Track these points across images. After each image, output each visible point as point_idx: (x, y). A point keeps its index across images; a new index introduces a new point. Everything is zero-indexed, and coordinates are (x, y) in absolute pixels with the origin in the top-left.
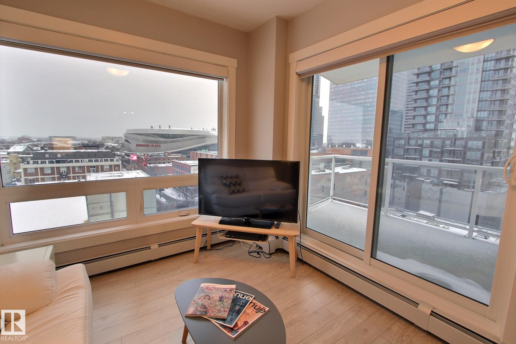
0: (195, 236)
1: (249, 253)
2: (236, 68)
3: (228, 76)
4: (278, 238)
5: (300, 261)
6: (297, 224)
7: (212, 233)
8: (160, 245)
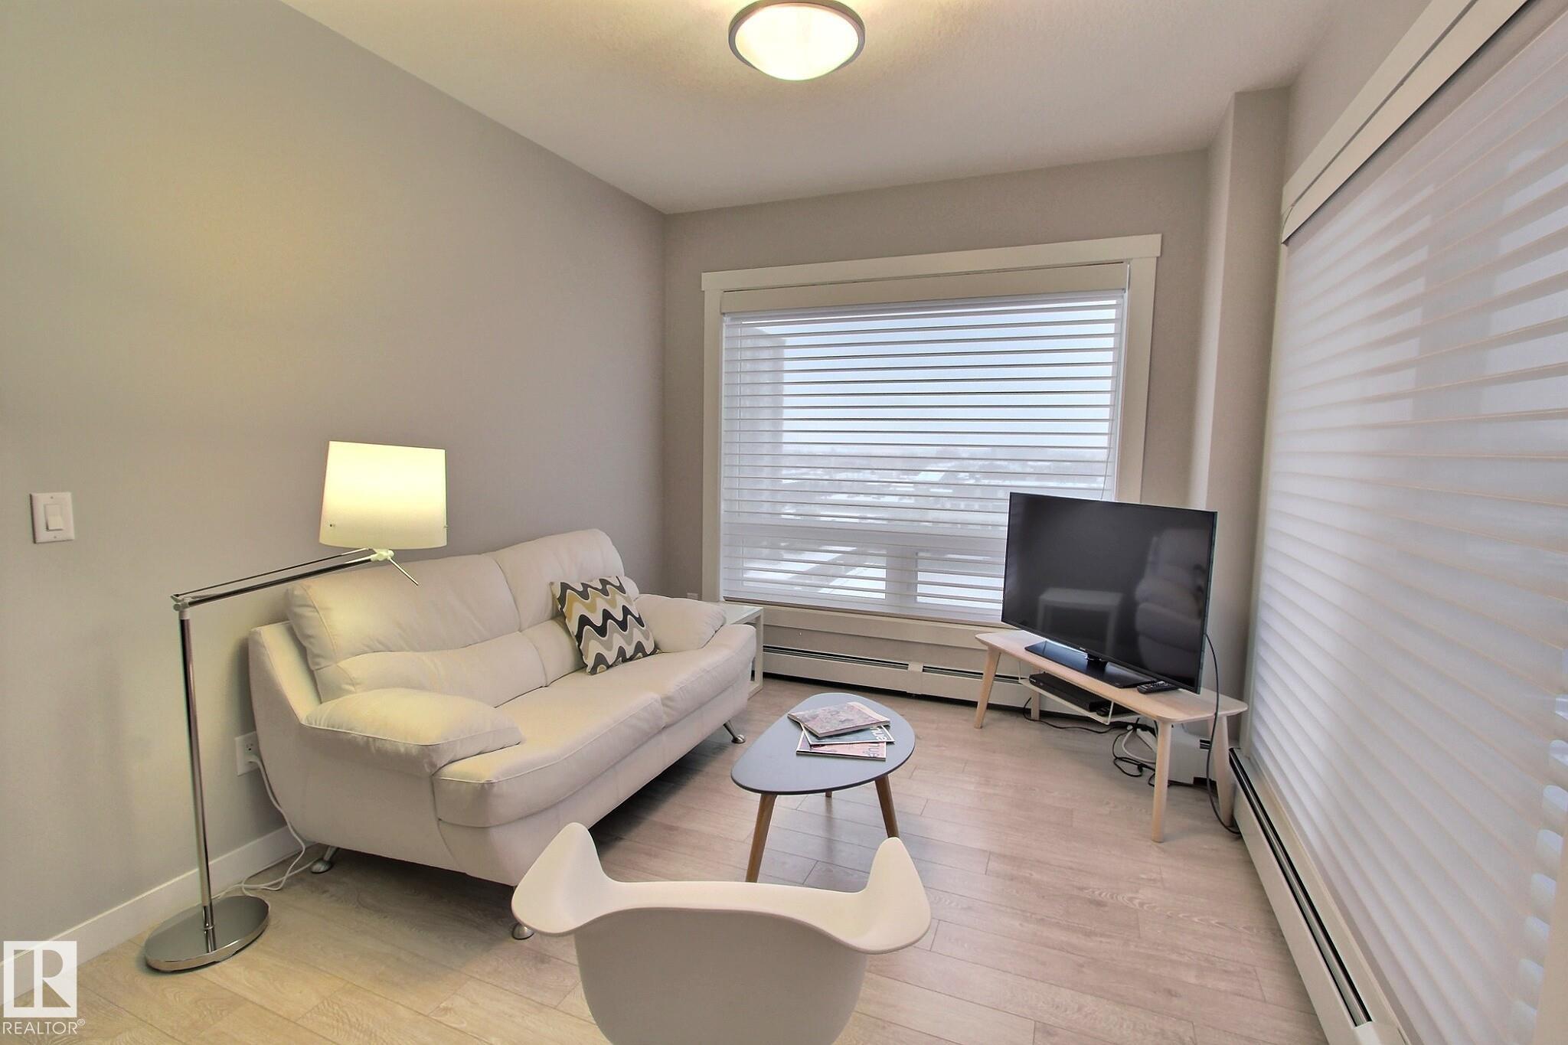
2: (1158, 258)
3: (1129, 285)
8: (926, 669)
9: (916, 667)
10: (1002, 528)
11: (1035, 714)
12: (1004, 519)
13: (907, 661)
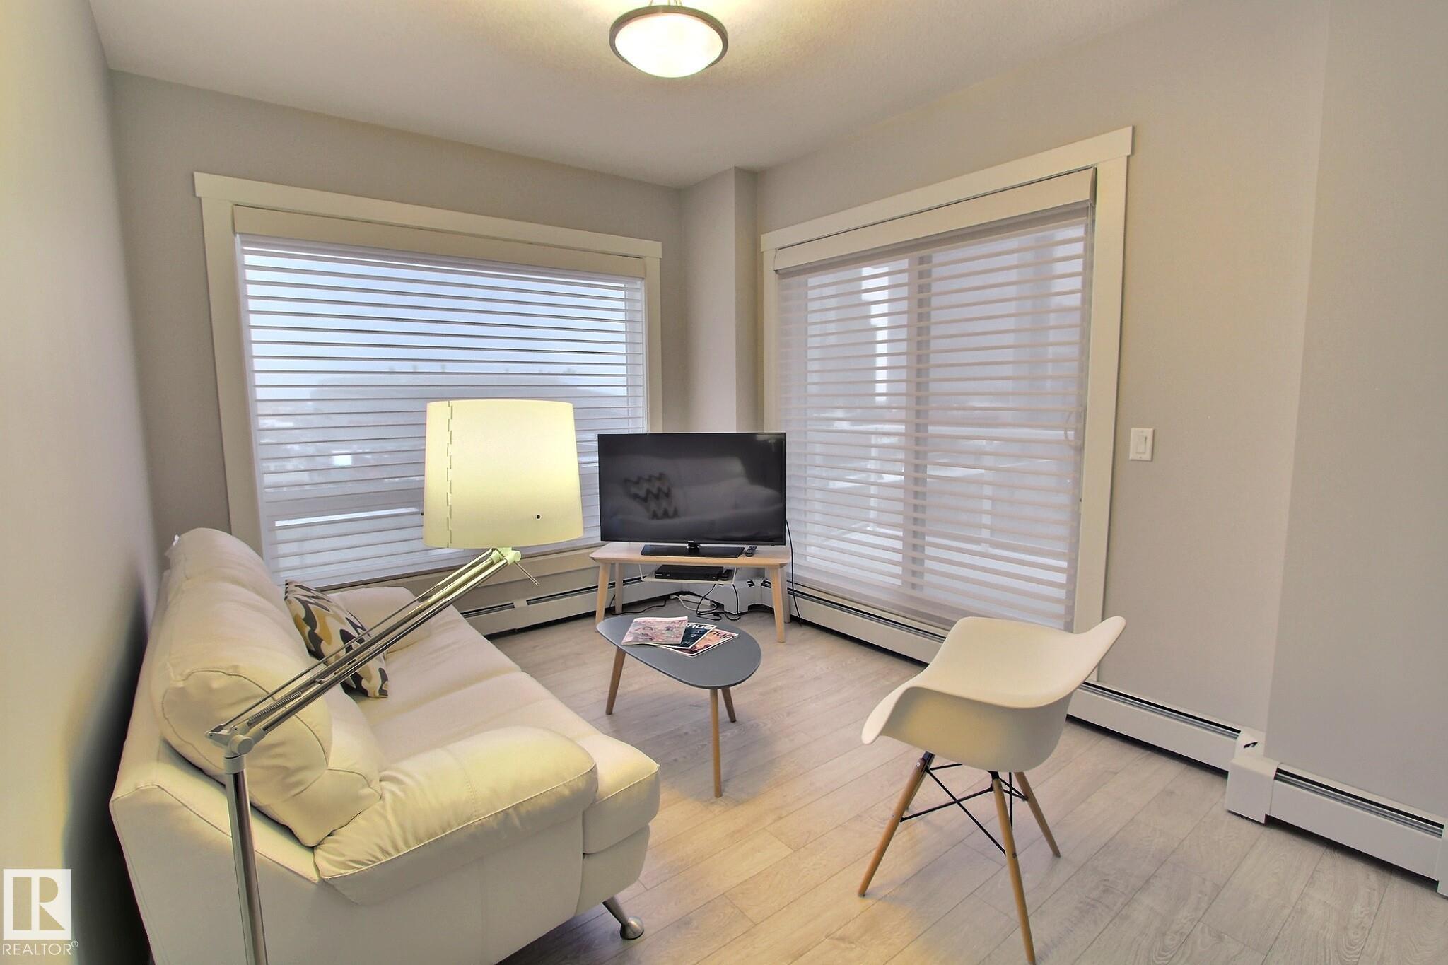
0: (597, 587)
1: (698, 614)
2: (660, 259)
3: (646, 275)
4: (753, 585)
5: (796, 621)
6: (784, 546)
7: (624, 581)
8: (530, 602)
9: (520, 603)
10: (594, 465)
11: (619, 609)
12: (596, 458)
13: (510, 600)
